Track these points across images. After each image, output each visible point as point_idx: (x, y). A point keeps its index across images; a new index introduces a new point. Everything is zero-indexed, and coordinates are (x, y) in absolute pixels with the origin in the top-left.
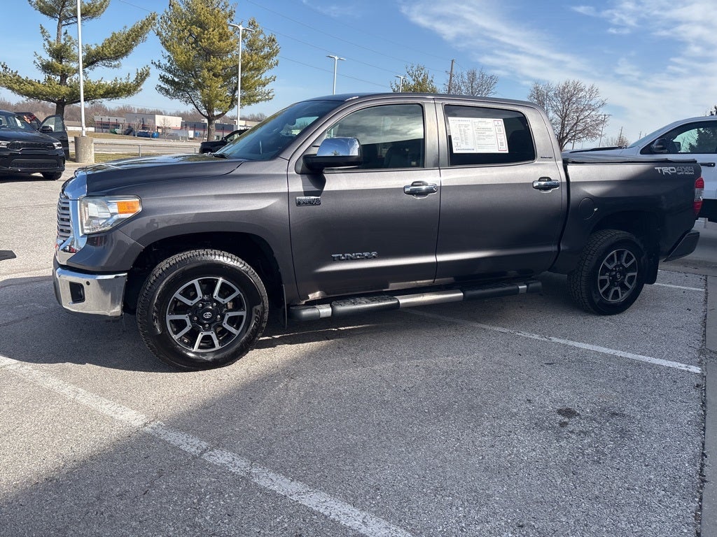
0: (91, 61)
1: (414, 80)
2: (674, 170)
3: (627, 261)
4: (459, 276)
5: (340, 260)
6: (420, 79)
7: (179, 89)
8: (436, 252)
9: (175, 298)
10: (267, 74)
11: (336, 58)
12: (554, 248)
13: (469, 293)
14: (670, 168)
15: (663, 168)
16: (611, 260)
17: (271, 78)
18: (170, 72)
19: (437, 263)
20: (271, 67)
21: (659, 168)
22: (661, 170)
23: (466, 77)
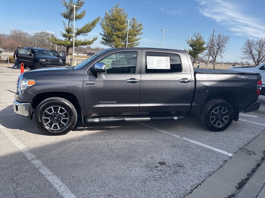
0: (78, 33)
1: (196, 38)
2: (247, 77)
3: (224, 111)
4: (151, 112)
5: (102, 103)
6: (198, 38)
7: (108, 42)
8: (139, 103)
9: (45, 112)
11: (164, 30)
12: (190, 104)
13: (153, 118)
14: (244, 76)
15: (241, 76)
16: (216, 111)
17: (139, 38)
18: (105, 36)
19: (139, 107)
20: (140, 34)
21: (239, 76)
22: (240, 77)
23: (217, 37)
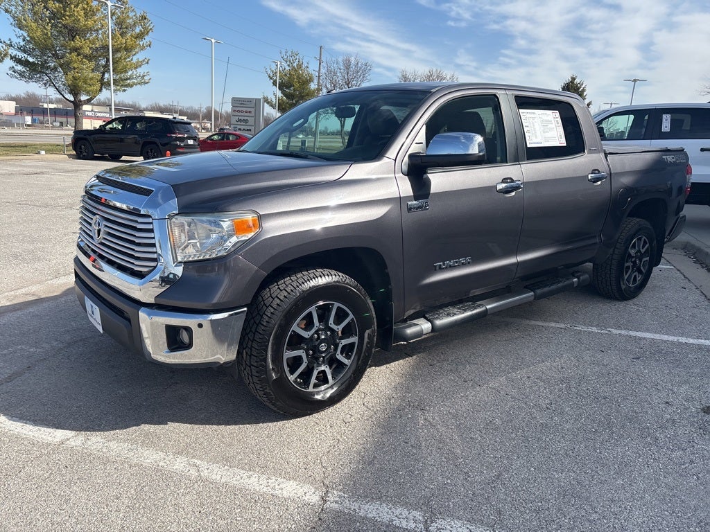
1: (289, 66)
2: (674, 158)
3: (643, 247)
5: (441, 269)
6: (295, 65)
9: (293, 331)
10: (138, 57)
11: (213, 41)
13: (539, 291)
14: (671, 156)
16: (634, 247)
17: (144, 61)
19: (518, 264)
20: (143, 48)
22: (666, 159)
23: (341, 63)
